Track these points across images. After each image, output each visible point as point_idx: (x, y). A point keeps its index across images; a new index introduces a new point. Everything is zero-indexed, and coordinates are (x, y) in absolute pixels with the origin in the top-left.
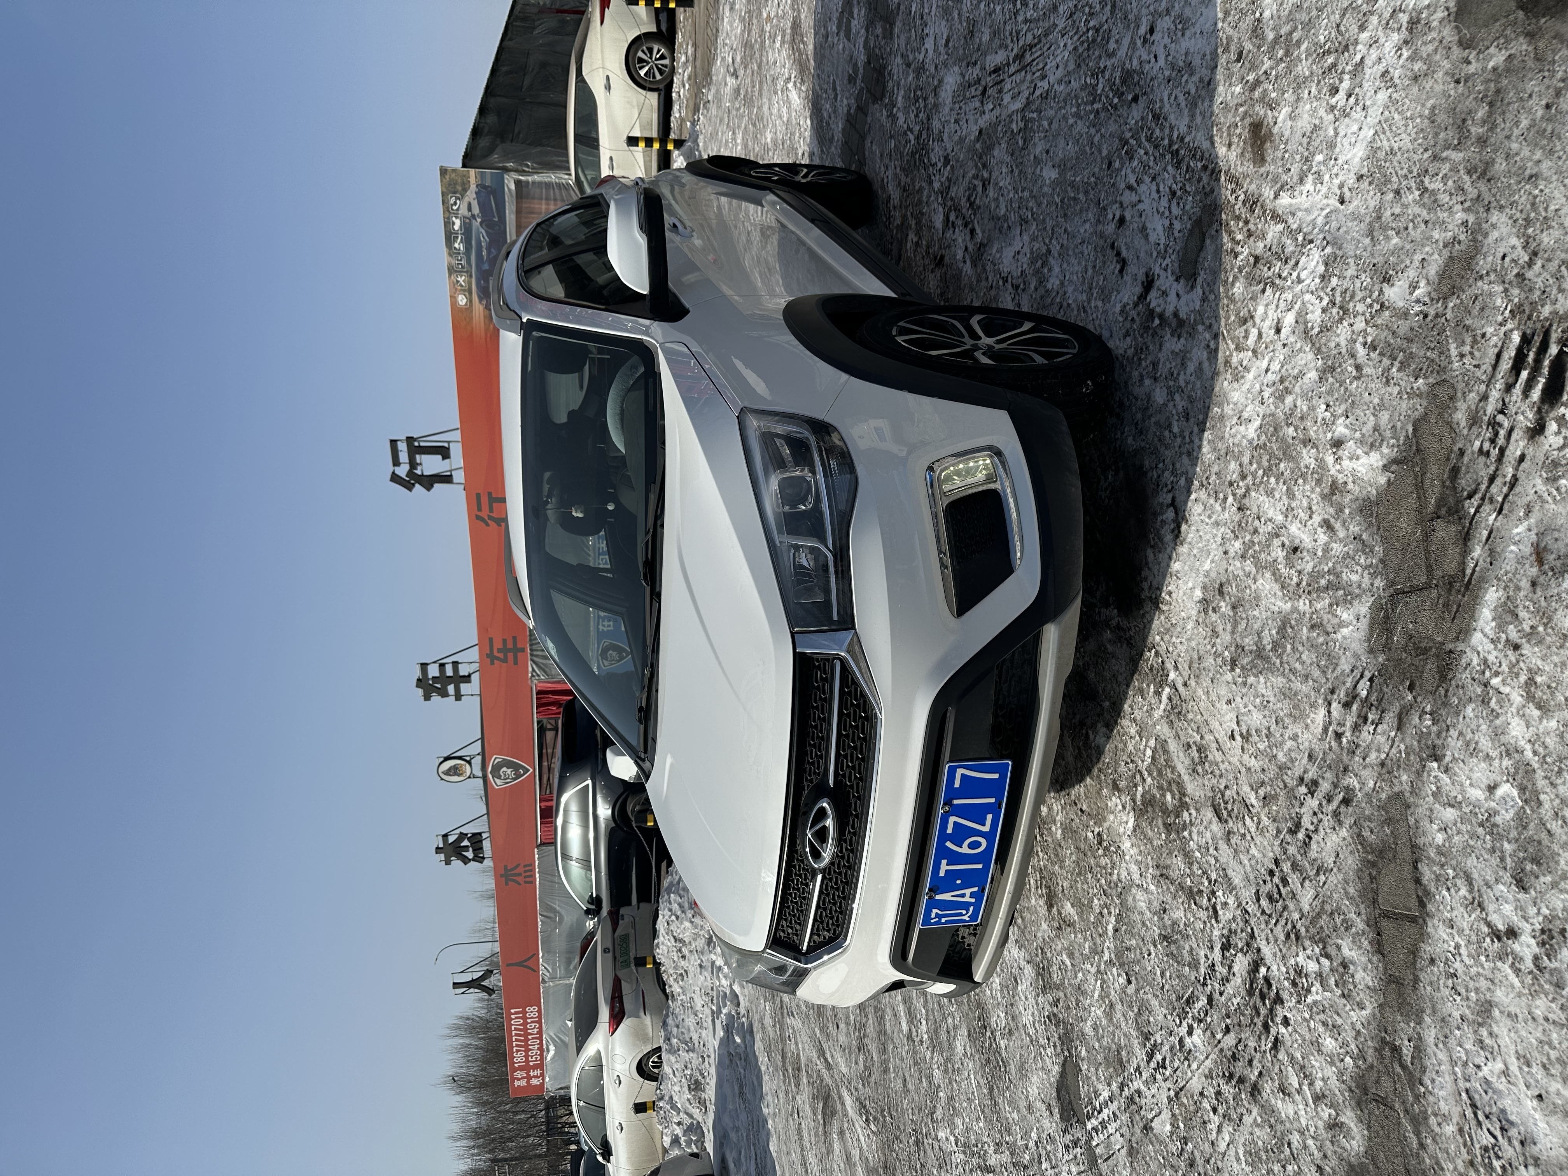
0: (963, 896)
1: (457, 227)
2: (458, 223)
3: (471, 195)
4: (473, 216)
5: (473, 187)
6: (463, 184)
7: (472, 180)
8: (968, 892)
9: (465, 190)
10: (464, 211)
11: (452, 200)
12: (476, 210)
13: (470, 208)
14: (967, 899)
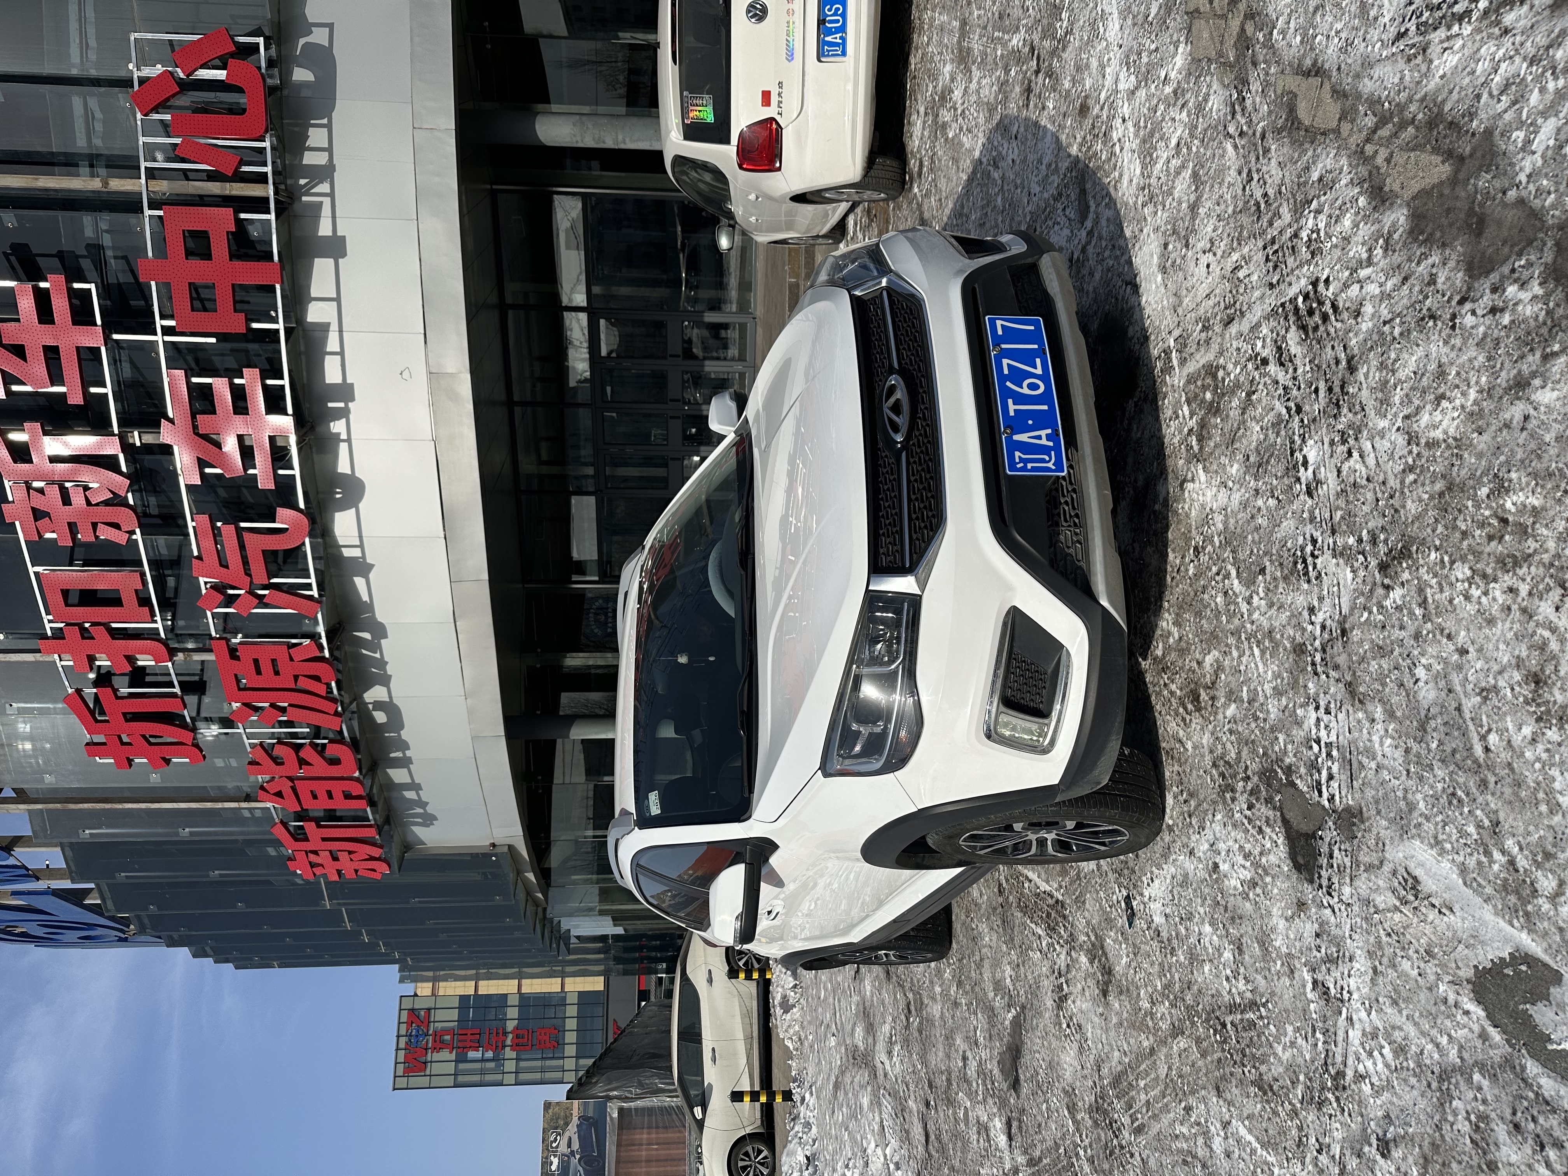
0: (1039, 437)
1: (554, 1168)
2: (555, 1161)
3: (572, 1129)
4: (572, 1153)
5: (575, 1120)
6: (566, 1117)
7: (575, 1112)
8: (1043, 433)
9: (567, 1124)
10: (563, 1149)
11: (552, 1139)
12: (576, 1146)
13: (569, 1145)
14: (1044, 442)
